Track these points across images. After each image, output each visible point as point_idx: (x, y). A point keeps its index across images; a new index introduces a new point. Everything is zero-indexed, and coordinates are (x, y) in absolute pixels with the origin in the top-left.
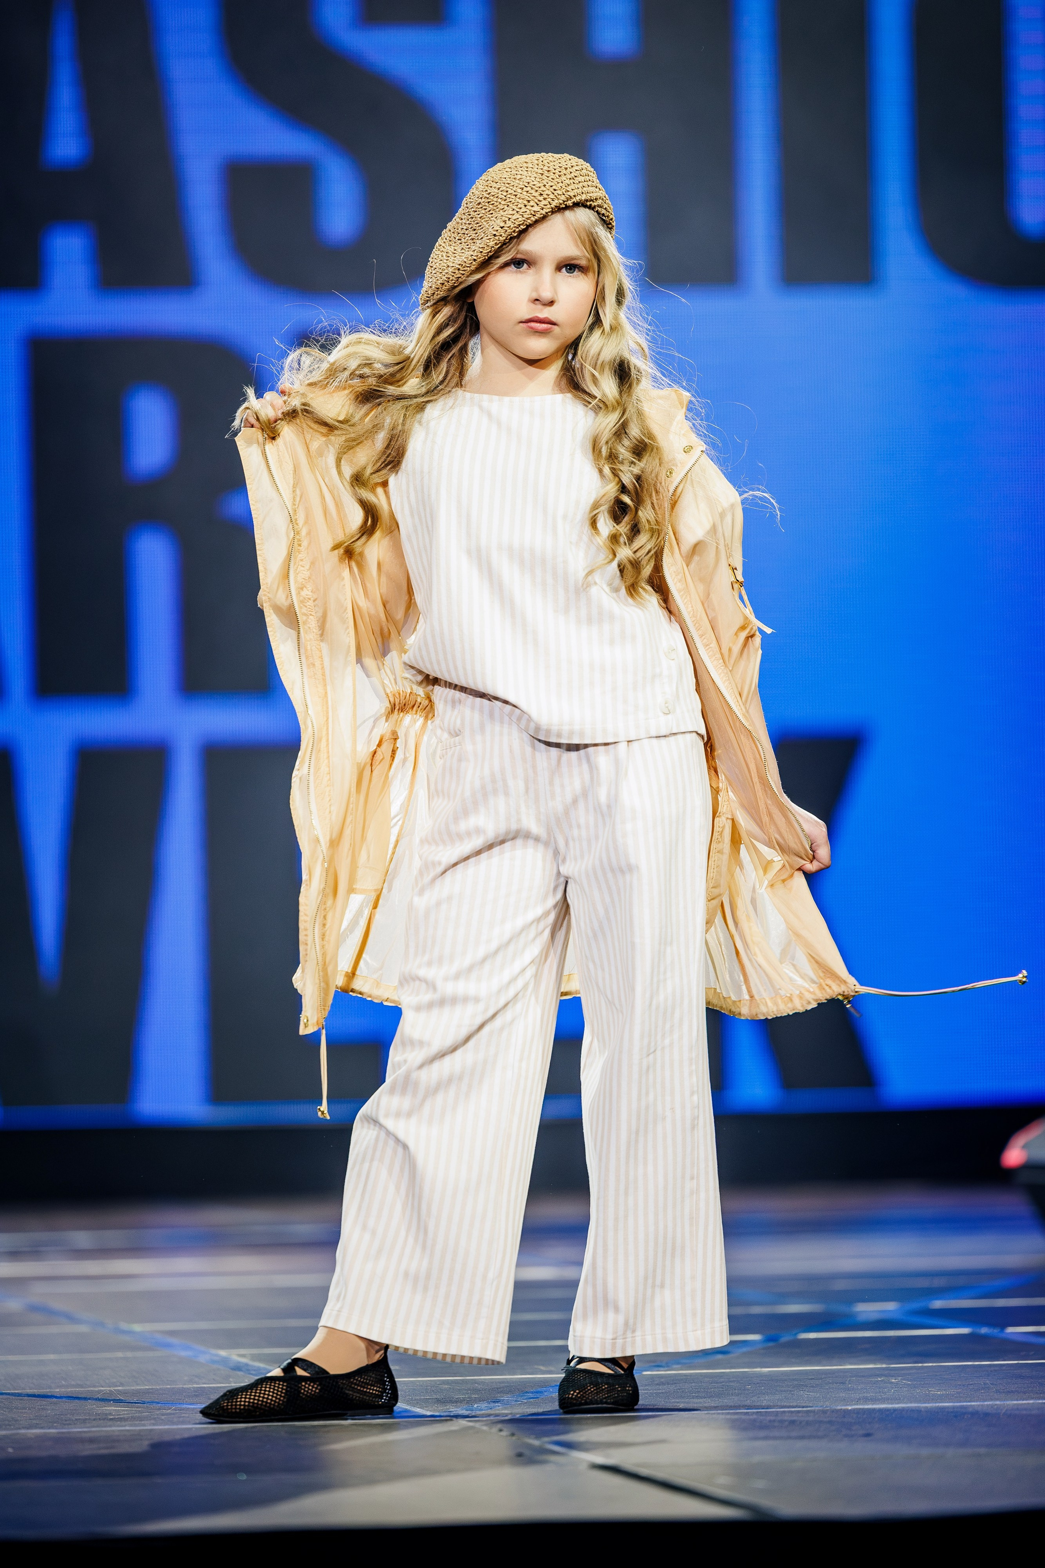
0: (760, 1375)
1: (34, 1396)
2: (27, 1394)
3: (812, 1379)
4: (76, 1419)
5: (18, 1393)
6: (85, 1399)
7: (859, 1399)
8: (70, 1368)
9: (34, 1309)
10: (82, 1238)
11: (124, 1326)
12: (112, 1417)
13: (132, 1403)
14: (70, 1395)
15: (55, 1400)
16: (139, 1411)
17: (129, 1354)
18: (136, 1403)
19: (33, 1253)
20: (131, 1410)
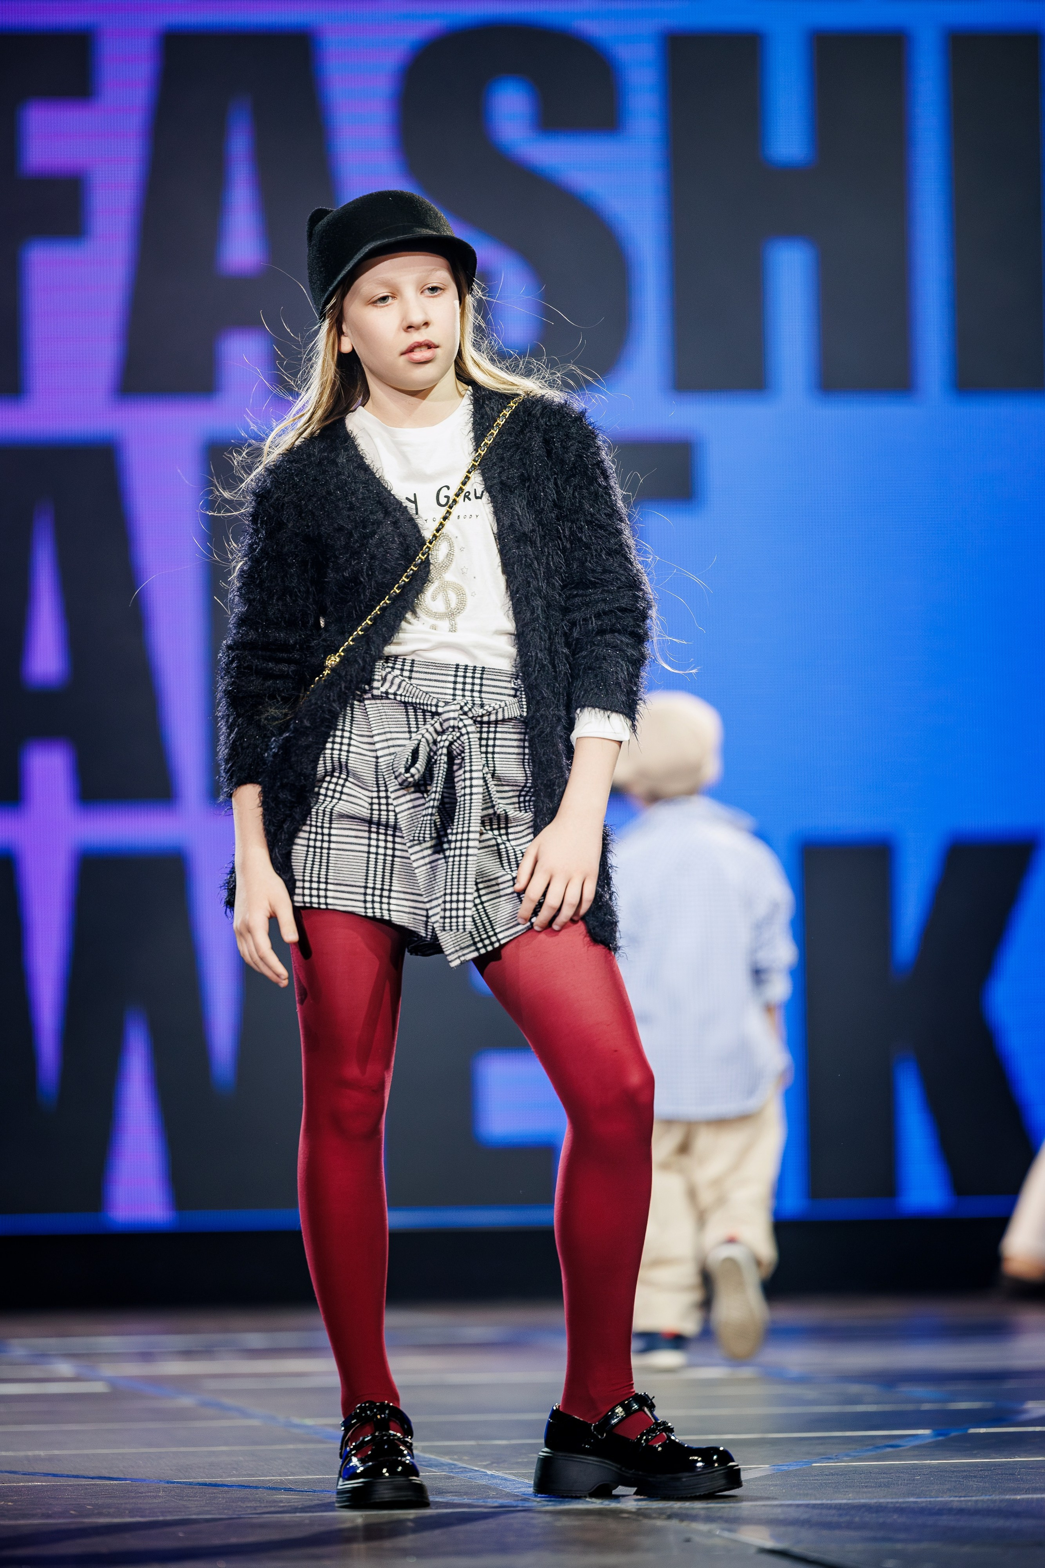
0: (930, 1466)
1: (205, 1484)
2: (198, 1483)
3: (981, 1470)
4: (247, 1507)
5: (190, 1482)
6: (256, 1488)
7: (1028, 1489)
8: (241, 1458)
9: (205, 1404)
10: (255, 1340)
11: (296, 1420)
12: (282, 1505)
13: (302, 1491)
14: (240, 1483)
15: (226, 1488)
16: (310, 1499)
17: (301, 1446)
18: (306, 1491)
19: (207, 1352)
20: (301, 1499)
